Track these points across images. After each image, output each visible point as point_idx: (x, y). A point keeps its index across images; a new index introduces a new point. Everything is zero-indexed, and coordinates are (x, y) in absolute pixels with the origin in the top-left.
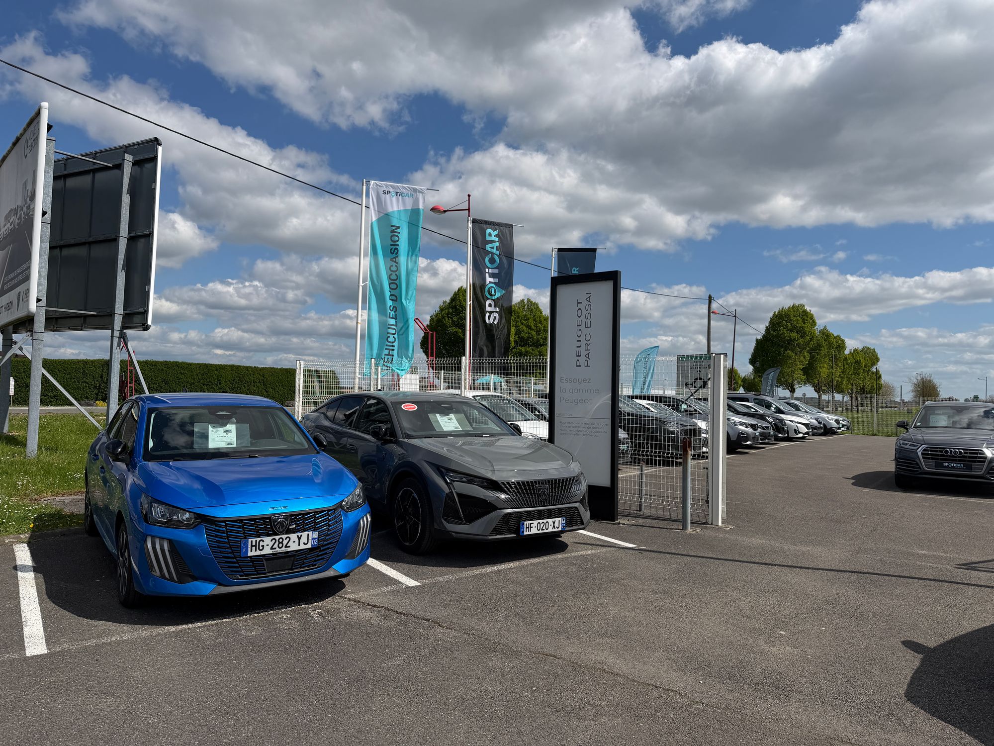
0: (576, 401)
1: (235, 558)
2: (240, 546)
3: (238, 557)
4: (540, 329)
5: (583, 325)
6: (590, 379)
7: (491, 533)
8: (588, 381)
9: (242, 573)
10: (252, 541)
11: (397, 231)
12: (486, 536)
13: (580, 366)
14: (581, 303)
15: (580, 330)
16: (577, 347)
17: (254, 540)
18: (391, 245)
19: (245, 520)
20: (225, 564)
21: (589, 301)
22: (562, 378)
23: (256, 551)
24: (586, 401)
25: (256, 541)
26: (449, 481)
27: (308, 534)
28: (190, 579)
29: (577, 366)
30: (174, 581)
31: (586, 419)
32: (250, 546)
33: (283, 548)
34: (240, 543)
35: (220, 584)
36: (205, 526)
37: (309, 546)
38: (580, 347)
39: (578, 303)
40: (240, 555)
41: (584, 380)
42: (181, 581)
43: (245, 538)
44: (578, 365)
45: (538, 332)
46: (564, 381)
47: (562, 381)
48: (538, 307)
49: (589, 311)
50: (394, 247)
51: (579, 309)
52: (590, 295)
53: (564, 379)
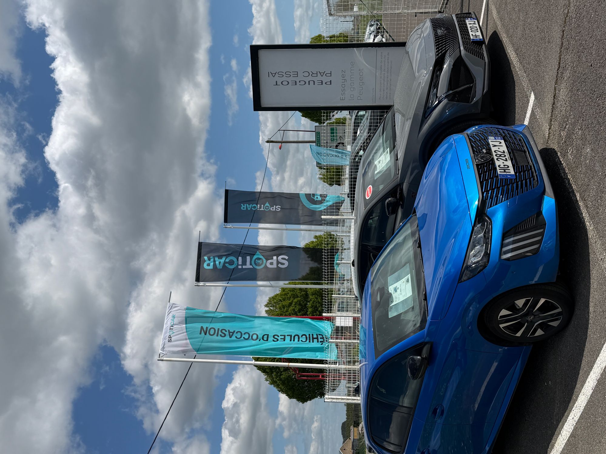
0: (361, 84)
1: (517, 182)
2: (505, 179)
3: (516, 180)
4: (292, 295)
5: (295, 79)
6: (342, 70)
7: (483, 59)
8: (343, 73)
9: (532, 179)
10: (500, 172)
11: (205, 330)
12: (485, 63)
13: (331, 81)
14: (276, 81)
15: (300, 82)
16: (314, 84)
17: (499, 171)
18: (217, 336)
19: (480, 180)
20: (524, 188)
21: (276, 74)
22: (342, 99)
23: (509, 170)
24: (361, 74)
25: (499, 169)
26: (437, 102)
27: (491, 141)
28: (541, 217)
29: (331, 84)
30: (544, 231)
31: (377, 74)
32: (505, 173)
33: (506, 154)
34: (503, 179)
35: (544, 192)
36: (488, 208)
37: (503, 141)
38: (314, 82)
39: (277, 85)
40: (514, 179)
41: (343, 76)
42: (543, 225)
43: (497, 176)
44: (329, 83)
45: (295, 296)
46: (343, 96)
47: (343, 99)
48: (273, 297)
49: (284, 74)
50: (220, 333)
51: (282, 84)
52: (270, 73)
53: (342, 96)
